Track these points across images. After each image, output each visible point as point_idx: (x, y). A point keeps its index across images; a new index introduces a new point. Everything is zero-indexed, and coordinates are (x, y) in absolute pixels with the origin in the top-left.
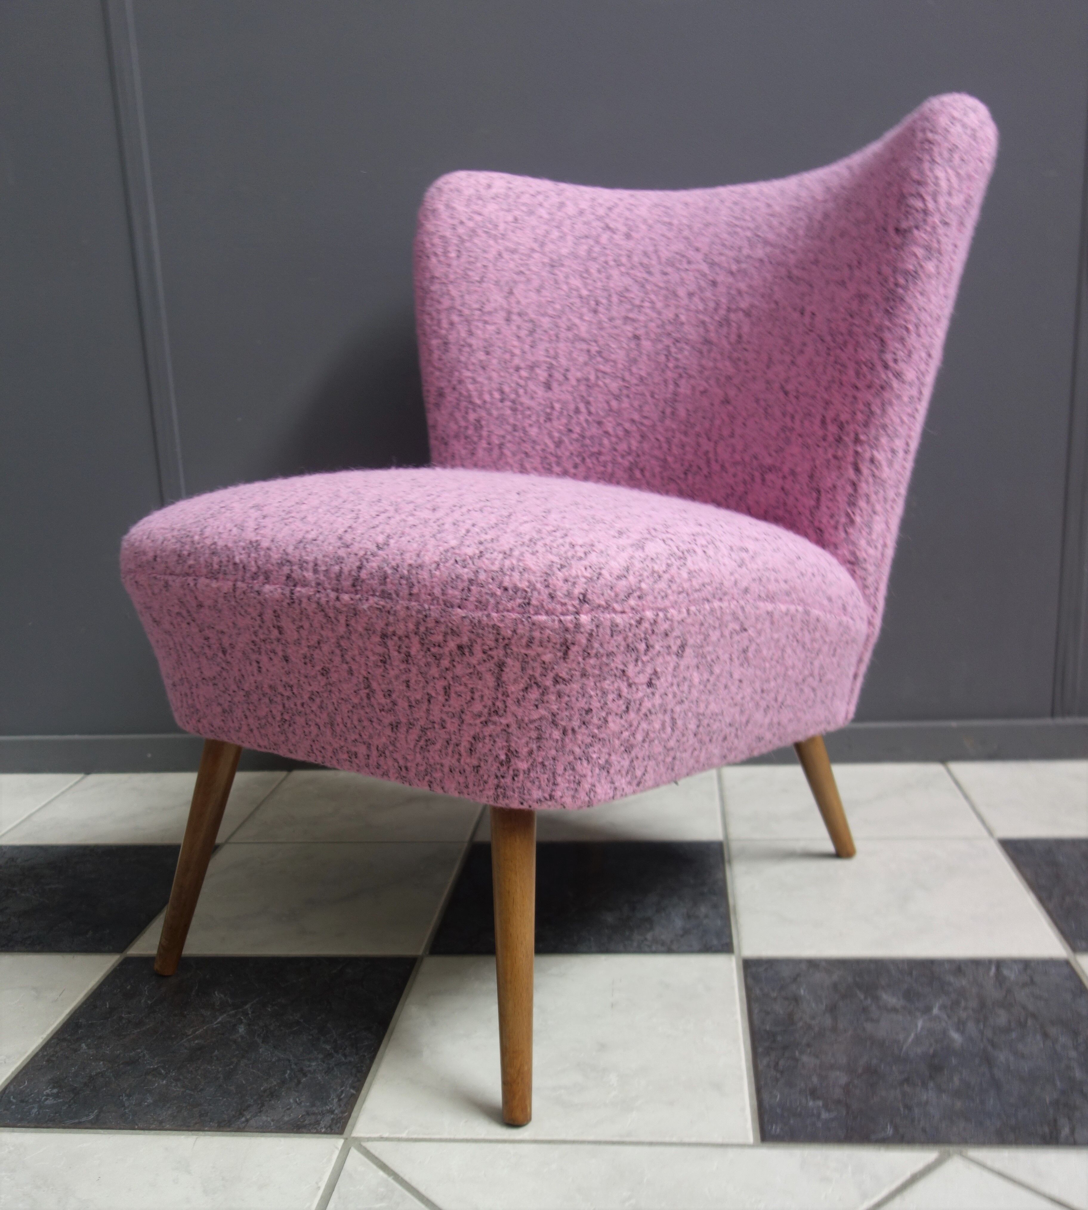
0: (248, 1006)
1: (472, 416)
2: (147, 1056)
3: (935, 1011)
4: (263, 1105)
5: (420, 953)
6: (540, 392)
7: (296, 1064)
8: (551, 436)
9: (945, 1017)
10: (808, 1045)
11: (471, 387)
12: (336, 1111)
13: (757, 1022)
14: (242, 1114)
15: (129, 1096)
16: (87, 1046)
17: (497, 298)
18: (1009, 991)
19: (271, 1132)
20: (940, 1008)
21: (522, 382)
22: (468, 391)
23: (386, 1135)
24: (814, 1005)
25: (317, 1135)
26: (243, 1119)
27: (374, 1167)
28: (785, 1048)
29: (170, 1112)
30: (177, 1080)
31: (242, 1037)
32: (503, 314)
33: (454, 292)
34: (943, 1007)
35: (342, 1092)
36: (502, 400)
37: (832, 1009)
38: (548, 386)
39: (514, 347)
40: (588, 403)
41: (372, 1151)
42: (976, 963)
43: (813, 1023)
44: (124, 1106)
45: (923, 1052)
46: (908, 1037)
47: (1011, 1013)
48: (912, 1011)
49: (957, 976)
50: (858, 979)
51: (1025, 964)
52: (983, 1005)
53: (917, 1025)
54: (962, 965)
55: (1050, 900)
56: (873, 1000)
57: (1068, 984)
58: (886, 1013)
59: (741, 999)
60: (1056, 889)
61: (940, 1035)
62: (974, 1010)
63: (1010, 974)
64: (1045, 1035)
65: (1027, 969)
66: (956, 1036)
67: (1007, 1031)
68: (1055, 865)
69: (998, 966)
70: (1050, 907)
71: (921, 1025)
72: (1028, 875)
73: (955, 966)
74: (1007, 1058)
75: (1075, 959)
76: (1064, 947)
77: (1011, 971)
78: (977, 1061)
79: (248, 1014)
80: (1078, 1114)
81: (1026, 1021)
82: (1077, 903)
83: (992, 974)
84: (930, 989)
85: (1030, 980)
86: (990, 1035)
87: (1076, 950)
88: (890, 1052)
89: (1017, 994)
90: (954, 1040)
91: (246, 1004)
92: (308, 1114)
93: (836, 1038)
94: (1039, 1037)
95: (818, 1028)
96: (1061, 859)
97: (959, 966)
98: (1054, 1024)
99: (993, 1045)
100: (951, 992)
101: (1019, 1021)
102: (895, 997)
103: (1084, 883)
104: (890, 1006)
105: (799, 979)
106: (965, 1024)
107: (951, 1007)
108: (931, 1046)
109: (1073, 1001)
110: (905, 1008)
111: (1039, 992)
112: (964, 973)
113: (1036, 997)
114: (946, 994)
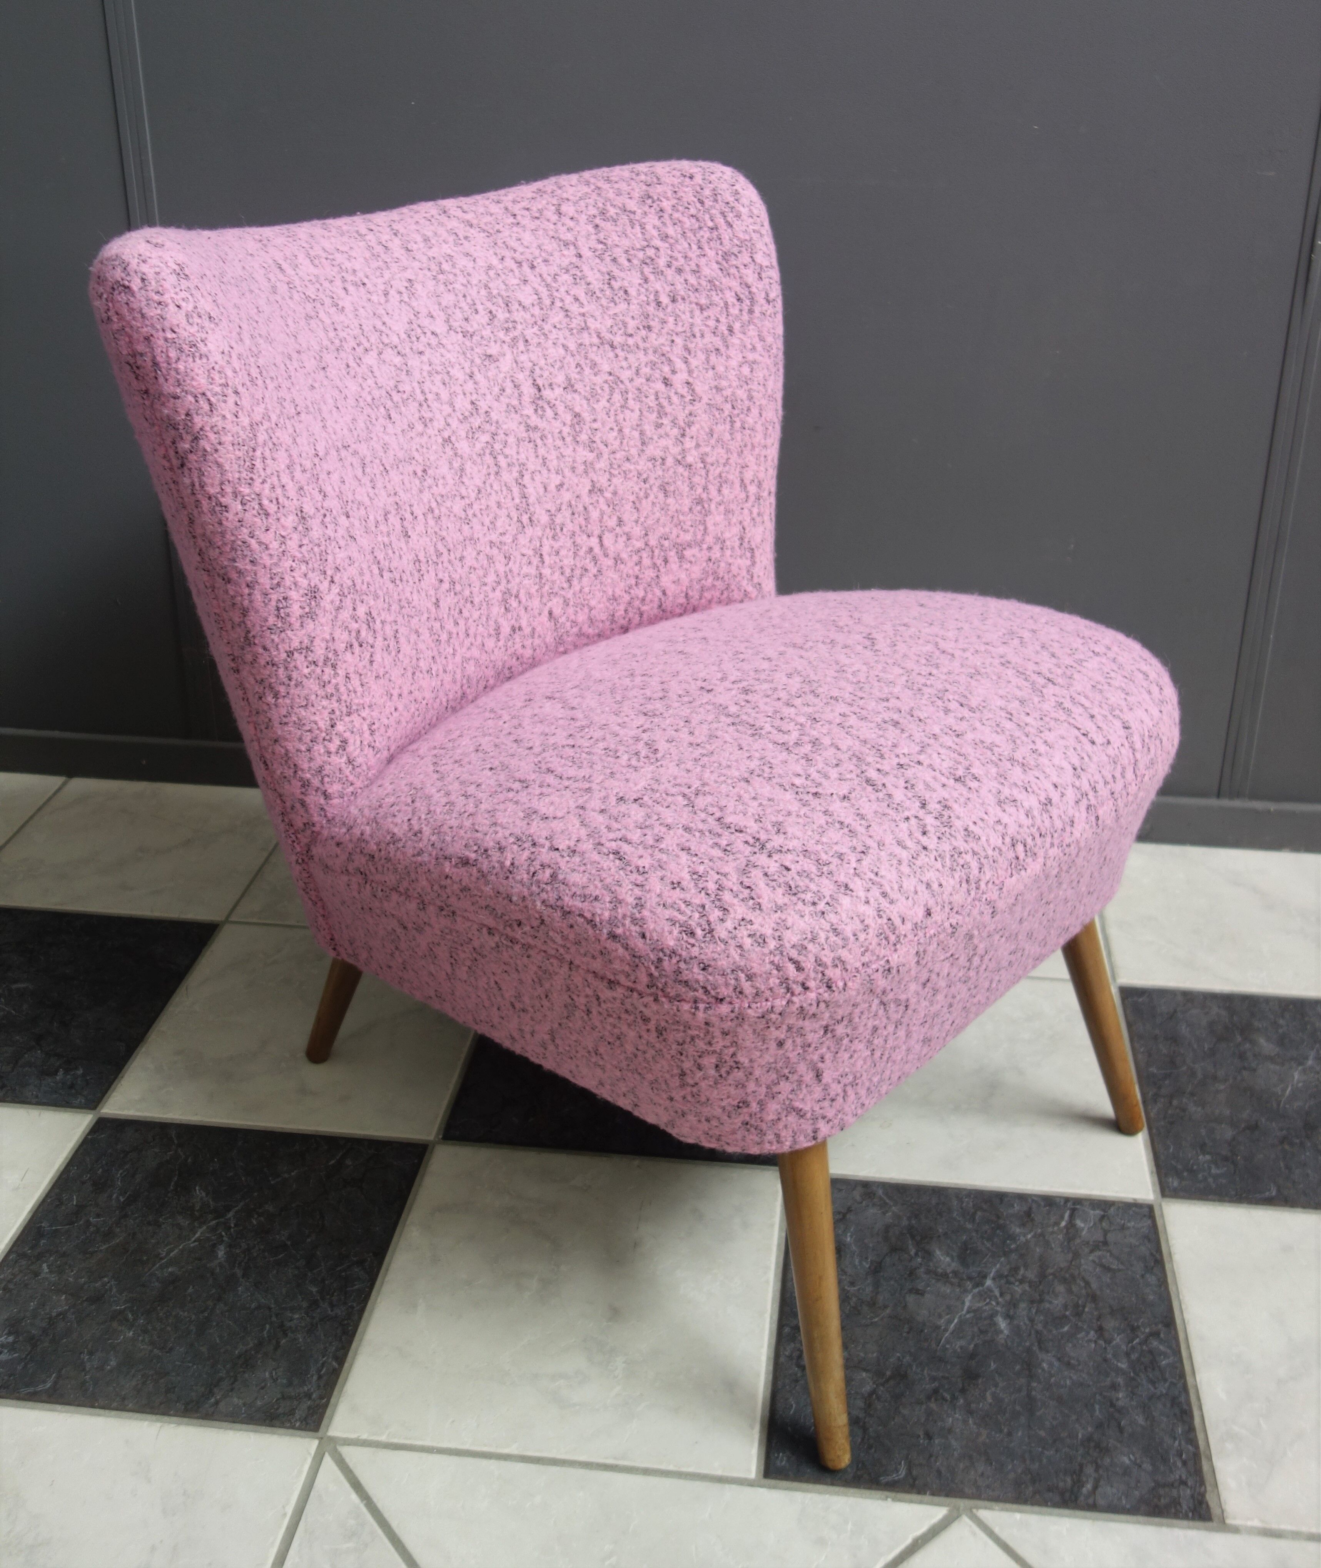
0: (230, 1215)
2: (114, 1290)
3: (989, 1282)
4: (236, 1380)
5: (432, 1137)
7: (277, 1315)
9: (997, 1293)
12: (314, 1396)
14: (211, 1393)
15: (91, 1353)
16: (49, 1266)
18: (1076, 1255)
19: (242, 1422)
20: (994, 1279)
23: (364, 1436)
24: (857, 1262)
25: (291, 1431)
26: (213, 1400)
27: (347, 1485)
29: (134, 1383)
30: (145, 1331)
31: (221, 1265)
34: (999, 1276)
35: (323, 1365)
37: (876, 1269)
41: (347, 1460)
42: (1049, 1202)
44: (84, 1370)
45: (961, 1347)
46: (950, 1322)
47: (1070, 1291)
48: (962, 1279)
49: (1023, 1225)
50: (913, 1222)
51: (1104, 1211)
52: (1042, 1276)
53: (963, 1303)
54: (1034, 1206)
55: (1155, 1102)
56: (923, 1258)
57: (1143, 1248)
58: (933, 1281)
59: (779, 1245)
60: (1167, 1082)
61: (986, 1322)
62: (1031, 1283)
63: (1082, 1225)
64: (1100, 1330)
65: (1102, 1218)
66: (1002, 1324)
67: (1061, 1320)
68: (1174, 1039)
69: (1073, 1211)
70: (1152, 1115)
71: (967, 1304)
72: (1140, 1056)
73: (1025, 1208)
74: (1051, 1365)
75: (1160, 1206)
76: (1153, 1185)
77: (1085, 1221)
78: (1018, 1367)
79: (230, 1228)
80: (1107, 1461)
81: (1084, 1307)
82: (1184, 1110)
83: (1063, 1224)
84: (988, 1245)
85: (1102, 1239)
86: (1039, 1327)
87: (1166, 1191)
88: (926, 1344)
89: (1083, 1261)
90: (999, 1332)
91: (229, 1211)
92: (283, 1398)
93: (872, 1318)
94: (1092, 1333)
95: (854, 1299)
96: (1184, 1030)
97: (1030, 1208)
98: (1113, 1312)
99: (1040, 1342)
100: (1011, 1251)
101: (1076, 1306)
102: (948, 1254)
103: (1200, 1075)
104: (940, 1270)
105: (848, 1216)
106: (1015, 1306)
107: (1007, 1276)
108: (973, 1339)
109: (1143, 1276)
110: (955, 1273)
111: (1108, 1260)
112: (1033, 1220)
113: (1104, 1266)
114: (1006, 1254)
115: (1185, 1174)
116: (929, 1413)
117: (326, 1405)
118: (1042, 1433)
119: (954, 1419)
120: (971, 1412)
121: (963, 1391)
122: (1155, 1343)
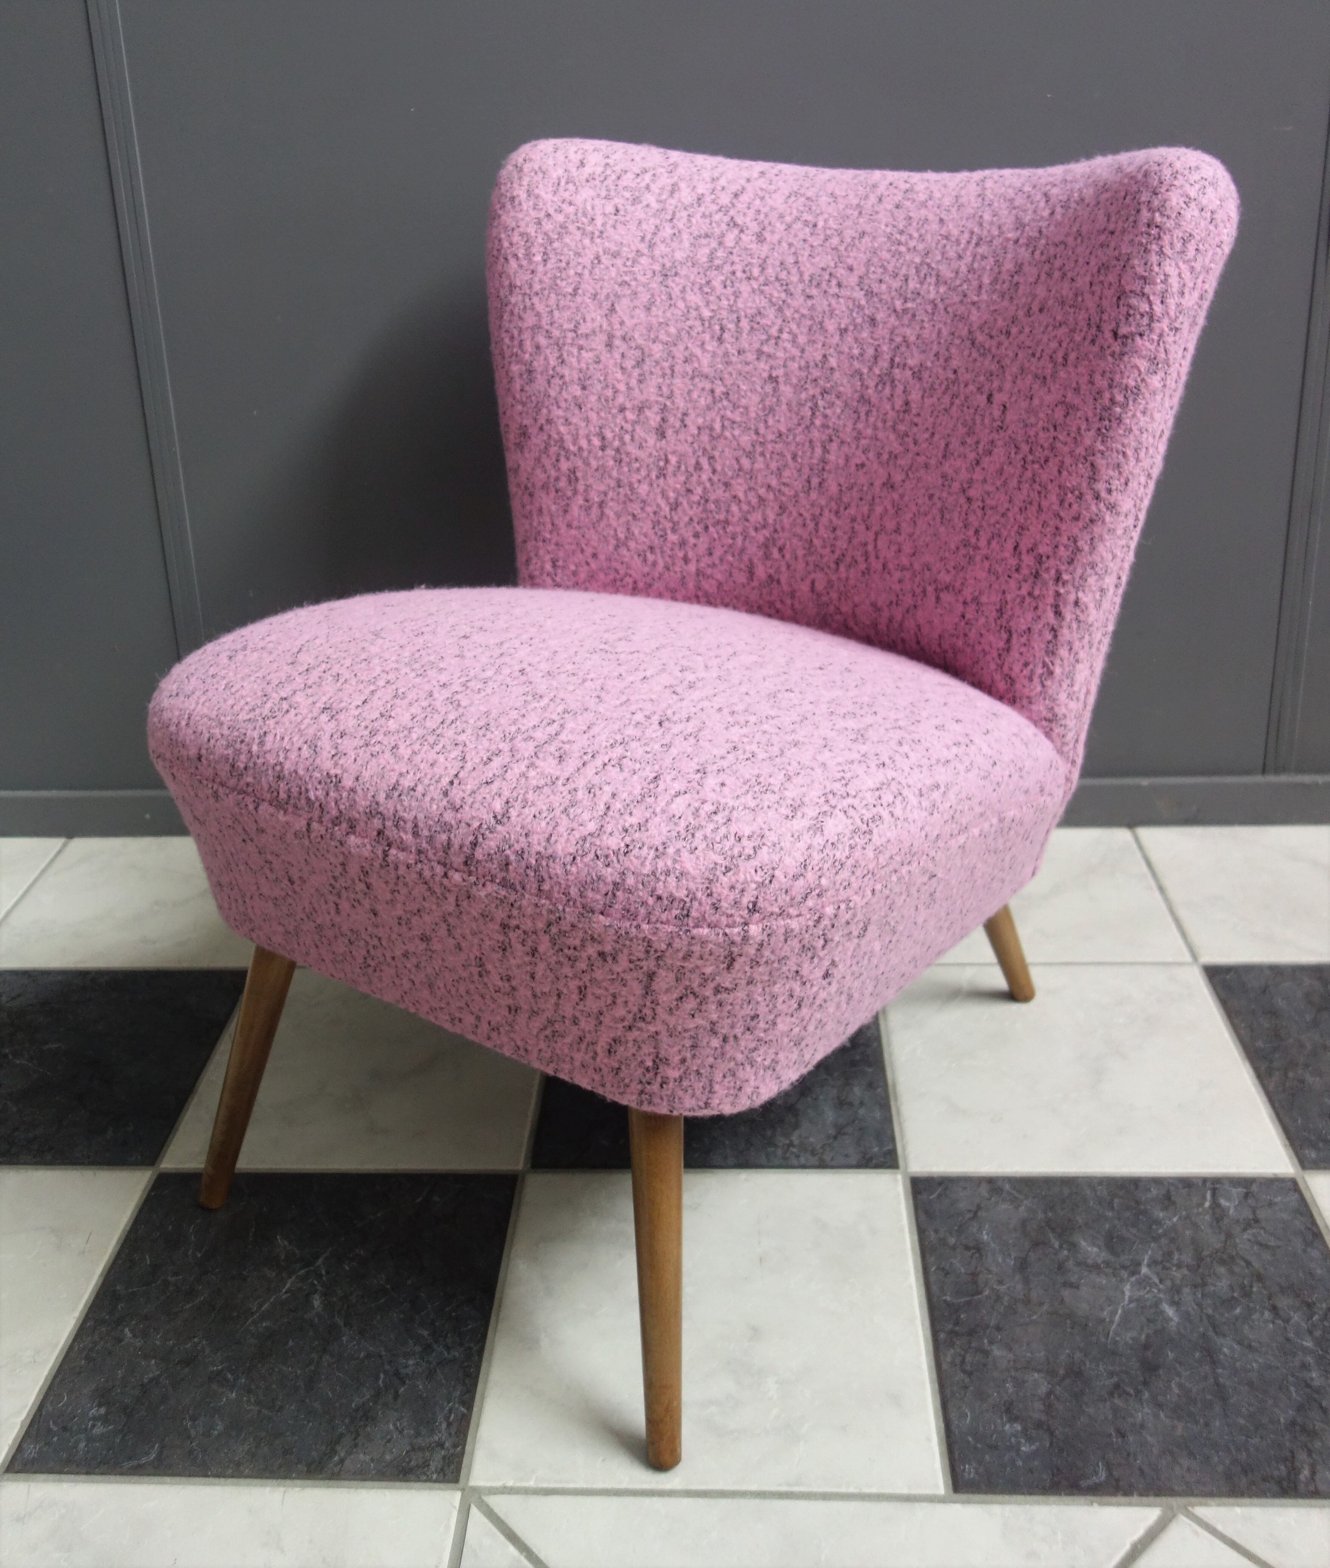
0: (320, 1261)
1: (565, 465)
2: (207, 1351)
3: (1144, 1270)
4: (358, 1434)
5: (520, 1167)
6: (651, 440)
7: (390, 1362)
9: (1157, 1280)
10: (998, 1329)
12: (447, 1445)
13: (935, 1288)
14: (334, 1452)
15: (194, 1419)
16: (131, 1331)
18: (1229, 1236)
19: (372, 1479)
20: (1149, 1266)
21: (628, 427)
23: (510, 1484)
24: (1000, 1260)
25: (428, 1484)
26: (336, 1458)
27: (502, 1538)
28: (971, 1333)
29: (246, 1447)
30: (249, 1391)
31: (318, 1316)
32: (602, 337)
33: (540, 307)
34: (1153, 1263)
35: (450, 1411)
36: (602, 448)
37: (1023, 1265)
38: (661, 434)
39: (617, 381)
40: (711, 458)
41: (497, 1510)
42: (1187, 1183)
43: (1002, 1288)
44: (189, 1437)
45: (1133, 1339)
46: (1114, 1313)
47: (1231, 1272)
48: (1115, 1269)
49: (1165, 1209)
50: (1050, 1214)
51: (1246, 1187)
52: (1200, 1259)
53: (1123, 1293)
54: (1172, 1188)
55: (1270, 1075)
56: (1069, 1250)
57: (1297, 1223)
58: (1086, 1273)
59: (913, 1249)
60: (1277, 1056)
61: (1153, 1310)
62: (1188, 1267)
63: (1227, 1204)
64: (1274, 1309)
65: (1246, 1195)
66: (1170, 1312)
67: (1229, 1303)
68: (1273, 1013)
69: (1214, 1191)
70: (1271, 1088)
71: (1127, 1294)
72: (1242, 1032)
73: (1163, 1191)
74: (1231, 1349)
75: (1303, 1178)
76: (1290, 1158)
77: (1229, 1199)
78: (1197, 1355)
79: (321, 1275)
80: (1318, 1444)
81: (1251, 1286)
82: (1302, 1081)
83: (1207, 1204)
84: (1134, 1231)
85: (1251, 1217)
86: (1210, 1311)
87: (1304, 1163)
88: (1094, 1339)
89: (1238, 1241)
90: (1169, 1320)
91: (317, 1258)
92: (413, 1449)
93: (1030, 1316)
94: (1267, 1313)
95: (1006, 1298)
96: (1280, 1003)
97: (1168, 1191)
98: (1283, 1290)
99: (1214, 1327)
100: (1160, 1236)
101: (1242, 1287)
102: (1094, 1245)
103: (1309, 1046)
104: (1090, 1261)
105: (979, 1214)
106: (1179, 1292)
107: (1161, 1262)
108: (1142, 1328)
109: (1305, 1251)
110: (1107, 1264)
111: (1263, 1237)
112: (1174, 1203)
113: (1260, 1244)
114: (1156, 1239)
115: (1321, 1145)
116: (1115, 1410)
117: (463, 1453)
119: (1142, 1413)
120: (1158, 1405)
121: (1145, 1384)
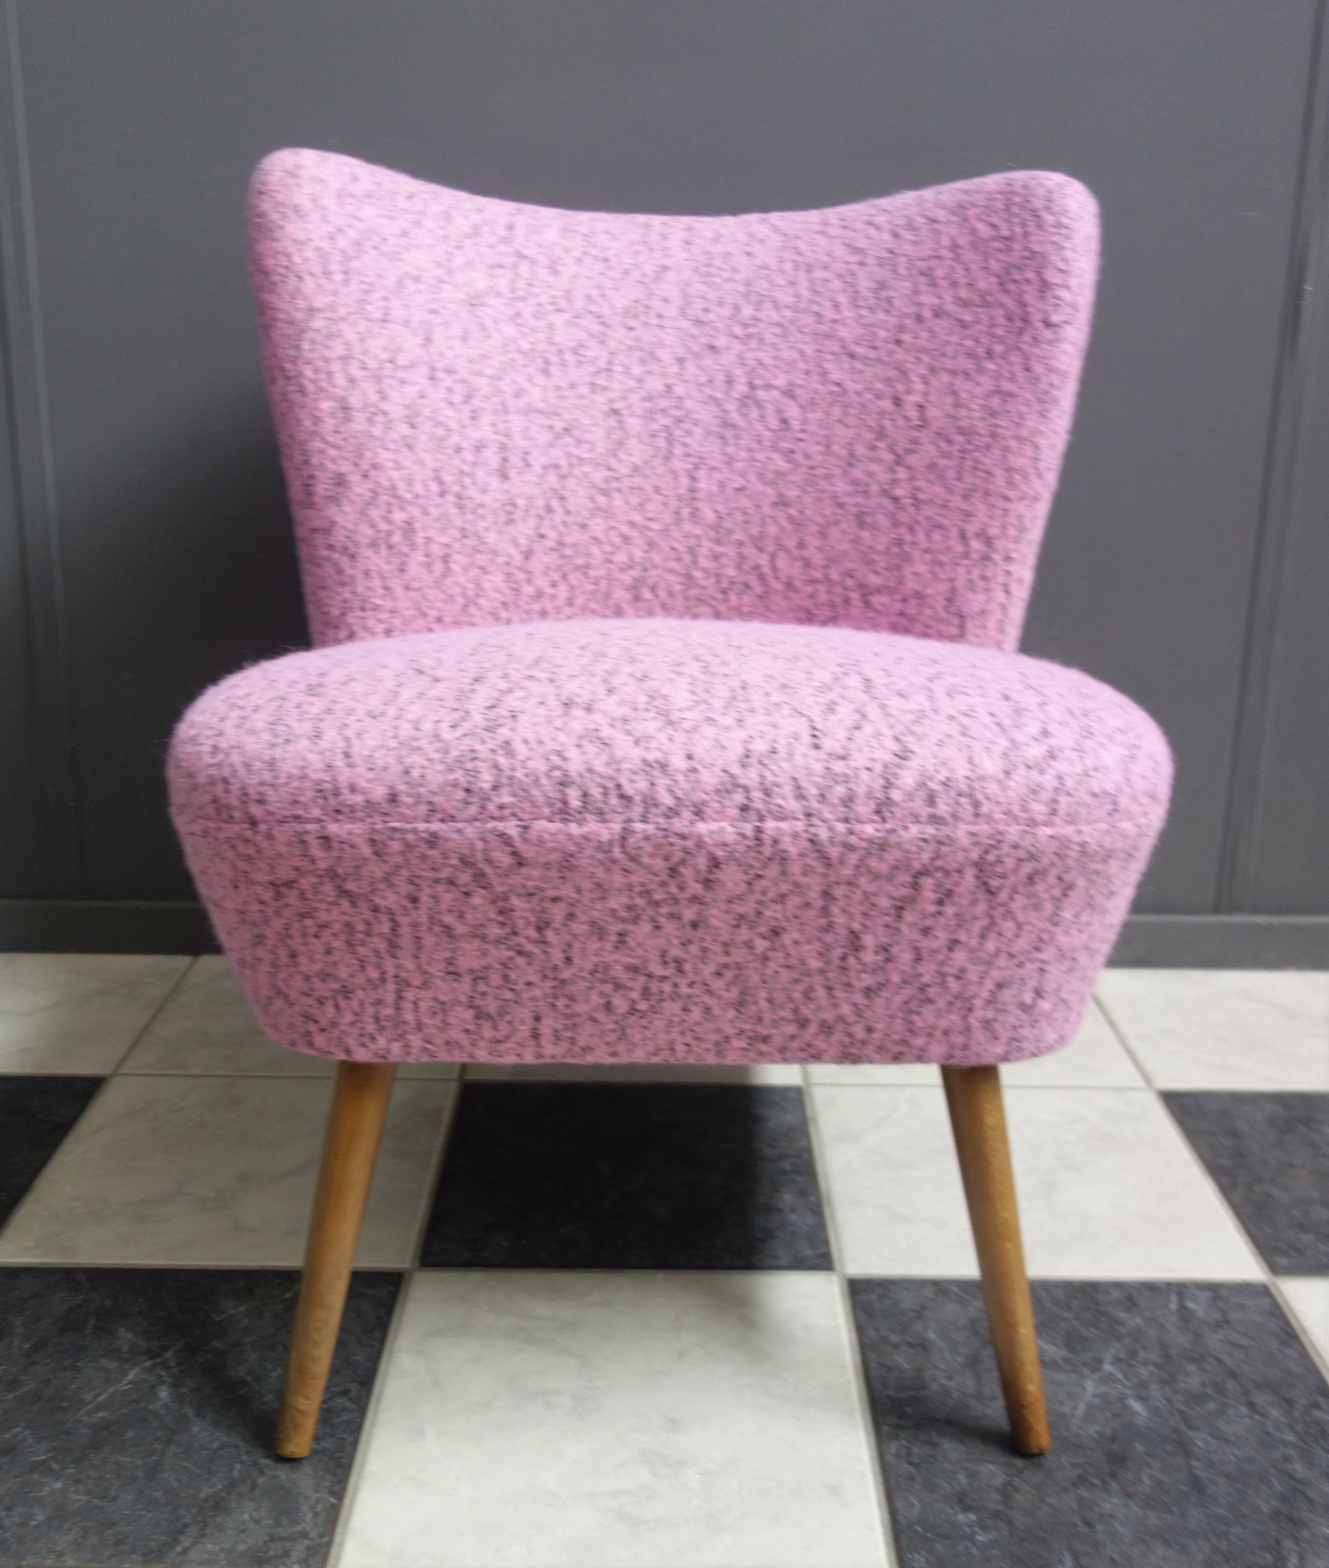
1: (398, 516)
3: (1106, 1367)
8: (516, 545)
9: (1121, 1377)
11: (395, 475)
13: (876, 1383)
17: (411, 346)
18: (1198, 1335)
20: (1113, 1364)
21: (467, 469)
22: (390, 480)
24: (949, 1357)
28: (918, 1426)
31: (166, 1407)
32: (424, 370)
35: (317, 1501)
36: (442, 494)
37: (973, 1362)
38: (504, 476)
39: (449, 418)
40: (562, 498)
42: (1150, 1287)
43: (952, 1383)
45: (1097, 1433)
46: (1077, 1407)
47: (1203, 1369)
48: (1075, 1366)
52: (1167, 1356)
53: (1085, 1389)
57: (1271, 1325)
60: (1241, 1171)
61: (1118, 1406)
62: (1156, 1365)
63: (1197, 1307)
65: (1215, 1298)
66: (1137, 1406)
67: (1202, 1399)
68: (1235, 1134)
69: (1180, 1294)
71: (1090, 1389)
72: (1203, 1150)
75: (1274, 1284)
76: (1260, 1266)
77: (1197, 1302)
78: (1168, 1448)
79: (171, 1367)
81: (1224, 1383)
82: (1269, 1195)
83: (1173, 1306)
84: (1095, 1332)
85: (1222, 1319)
86: (1181, 1406)
87: (1276, 1270)
89: (1208, 1341)
90: (1137, 1414)
92: (272, 1539)
93: (983, 1410)
94: (1243, 1408)
96: (1241, 1125)
97: (1130, 1294)
98: (1259, 1387)
99: (1186, 1421)
100: (1122, 1336)
101: (1215, 1383)
102: (1050, 1344)
105: (924, 1313)
106: (1147, 1387)
107: (1127, 1360)
108: (1108, 1422)
109: (1281, 1350)
110: (1066, 1361)
111: (1235, 1337)
112: (1137, 1305)
113: (1232, 1344)
114: (1118, 1339)
115: (1292, 1253)
116: (1080, 1500)
118: (1221, 1511)
119: (1111, 1504)
120: (1129, 1496)
121: (1113, 1475)
122: (1317, 1414)
